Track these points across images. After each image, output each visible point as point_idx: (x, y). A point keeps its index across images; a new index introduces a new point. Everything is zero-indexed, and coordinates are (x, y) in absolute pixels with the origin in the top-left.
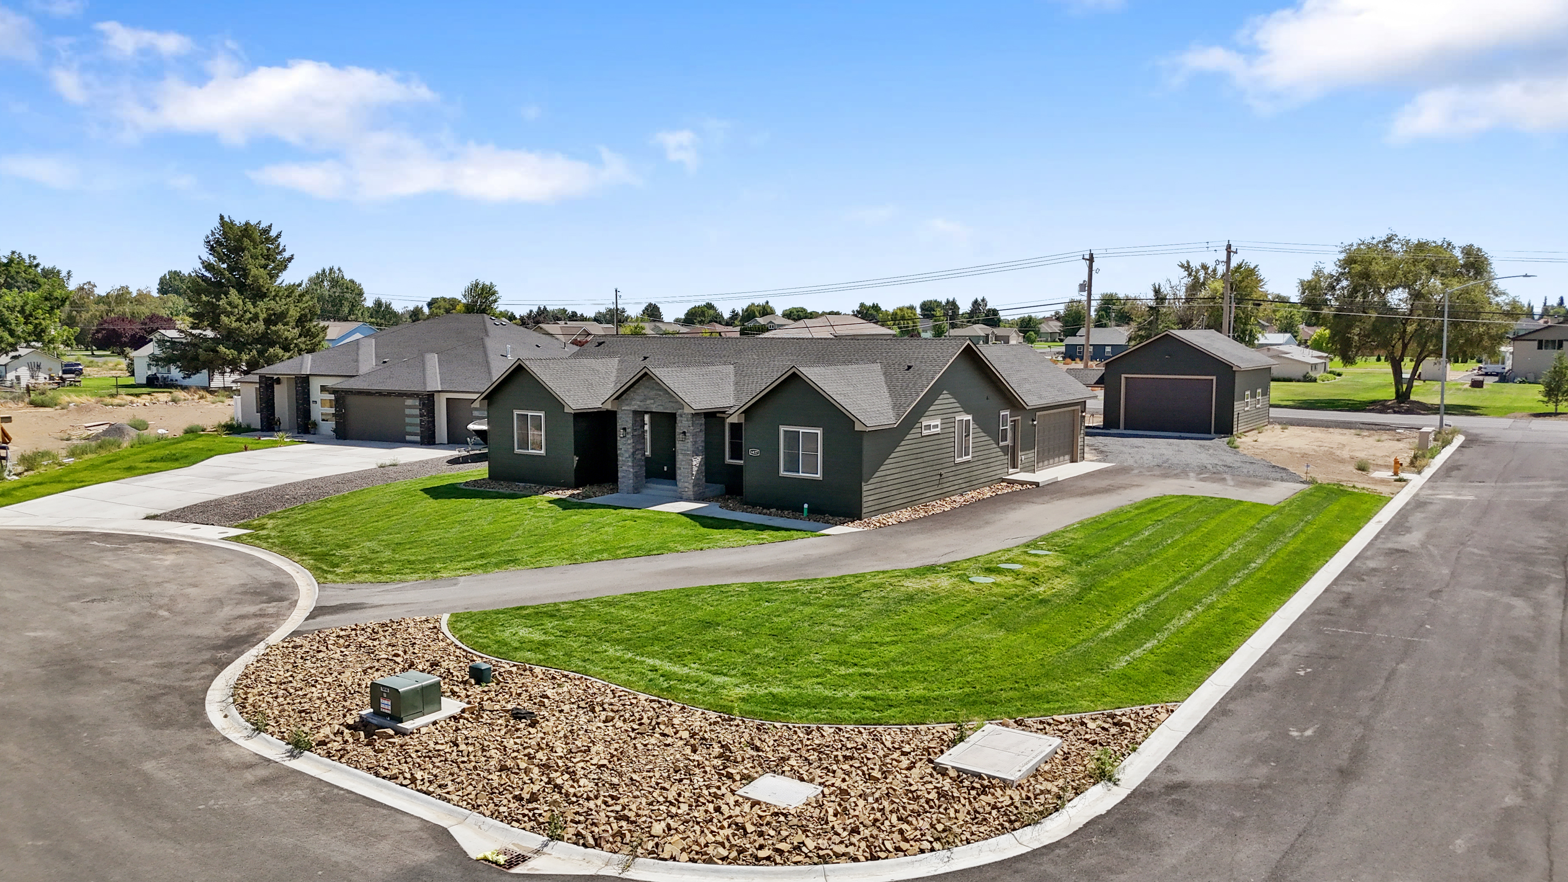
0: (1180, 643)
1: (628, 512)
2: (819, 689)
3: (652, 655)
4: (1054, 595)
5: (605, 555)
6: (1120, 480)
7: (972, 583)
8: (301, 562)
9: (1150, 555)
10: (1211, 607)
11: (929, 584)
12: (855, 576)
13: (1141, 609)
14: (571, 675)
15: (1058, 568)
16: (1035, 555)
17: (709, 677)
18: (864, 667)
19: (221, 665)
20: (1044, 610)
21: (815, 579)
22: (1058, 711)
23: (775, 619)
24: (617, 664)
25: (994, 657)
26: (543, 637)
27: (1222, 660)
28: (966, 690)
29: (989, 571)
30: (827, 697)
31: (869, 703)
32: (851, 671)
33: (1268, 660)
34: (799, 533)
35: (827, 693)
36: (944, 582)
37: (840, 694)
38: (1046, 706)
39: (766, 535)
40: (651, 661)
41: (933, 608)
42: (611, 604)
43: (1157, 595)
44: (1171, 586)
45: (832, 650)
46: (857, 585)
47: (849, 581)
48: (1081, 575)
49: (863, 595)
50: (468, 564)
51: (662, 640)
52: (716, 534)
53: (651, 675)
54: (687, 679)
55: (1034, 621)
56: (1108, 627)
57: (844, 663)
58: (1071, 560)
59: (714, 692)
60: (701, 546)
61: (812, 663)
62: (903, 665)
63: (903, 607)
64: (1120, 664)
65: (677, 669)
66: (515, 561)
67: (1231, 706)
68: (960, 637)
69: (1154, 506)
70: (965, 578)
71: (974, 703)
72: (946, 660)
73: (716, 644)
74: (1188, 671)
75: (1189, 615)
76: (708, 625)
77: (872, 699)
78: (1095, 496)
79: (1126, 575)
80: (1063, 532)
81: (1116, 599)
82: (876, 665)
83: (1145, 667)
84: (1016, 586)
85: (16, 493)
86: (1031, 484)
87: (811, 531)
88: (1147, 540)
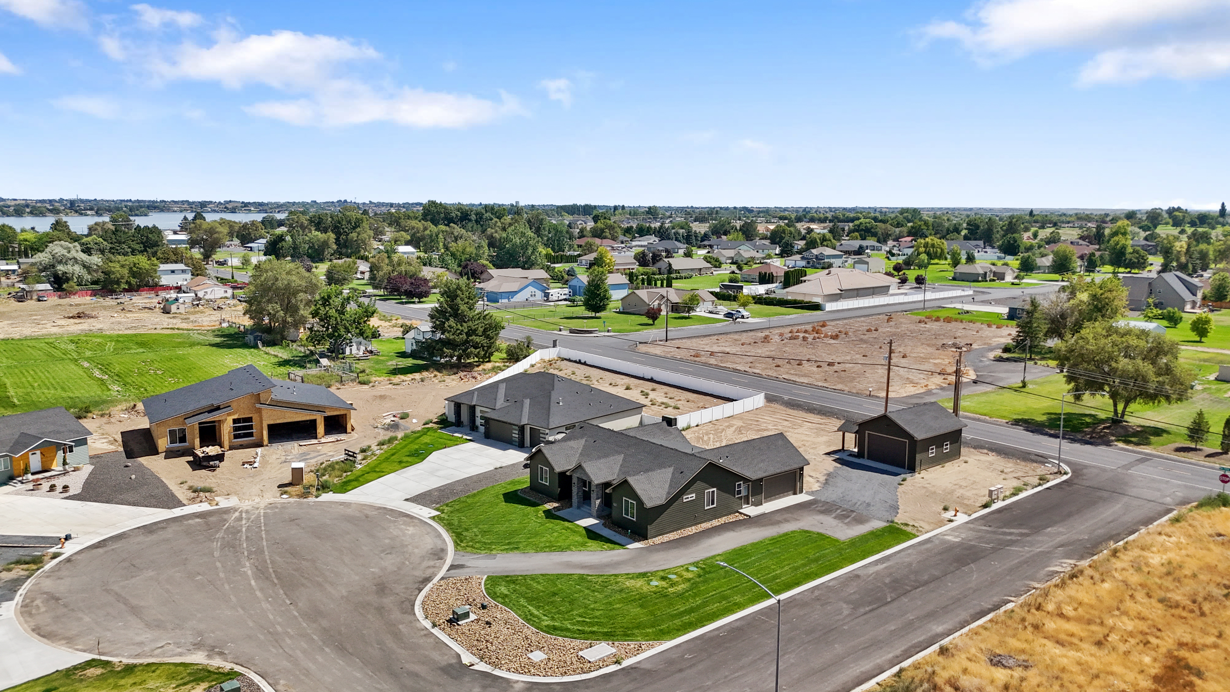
1: (567, 523)
2: (568, 624)
3: (533, 604)
6: (795, 515)
7: (650, 584)
8: (451, 536)
10: (730, 601)
11: (635, 583)
12: (616, 575)
13: (700, 601)
14: (508, 609)
15: (690, 578)
16: (689, 570)
17: (542, 616)
18: (587, 617)
19: (420, 590)
20: (663, 599)
21: (602, 575)
22: (628, 640)
23: (575, 594)
24: (521, 606)
25: (628, 618)
26: (508, 592)
27: (702, 626)
28: (609, 629)
29: (664, 578)
30: (569, 627)
31: (578, 631)
32: (582, 618)
33: (719, 628)
34: (619, 546)
36: (640, 583)
37: (572, 628)
38: (626, 638)
39: (606, 546)
40: (531, 607)
41: (624, 596)
43: (714, 595)
45: (582, 610)
48: (693, 583)
49: (609, 586)
50: (503, 547)
51: (539, 598)
53: (528, 612)
54: (537, 616)
55: (655, 604)
56: (678, 609)
57: (582, 615)
58: (699, 575)
59: (540, 621)
61: (573, 614)
62: (599, 618)
63: (616, 594)
64: (666, 625)
65: (536, 611)
66: (517, 548)
69: (781, 539)
70: (650, 581)
71: (606, 634)
72: (613, 617)
73: (553, 603)
74: (686, 629)
75: (716, 605)
76: (556, 594)
77: (581, 629)
78: (767, 528)
79: (714, 583)
80: (719, 555)
82: (590, 617)
83: (673, 626)
84: (663, 587)
85: (360, 479)
86: (747, 516)
87: (622, 545)
88: (748, 563)
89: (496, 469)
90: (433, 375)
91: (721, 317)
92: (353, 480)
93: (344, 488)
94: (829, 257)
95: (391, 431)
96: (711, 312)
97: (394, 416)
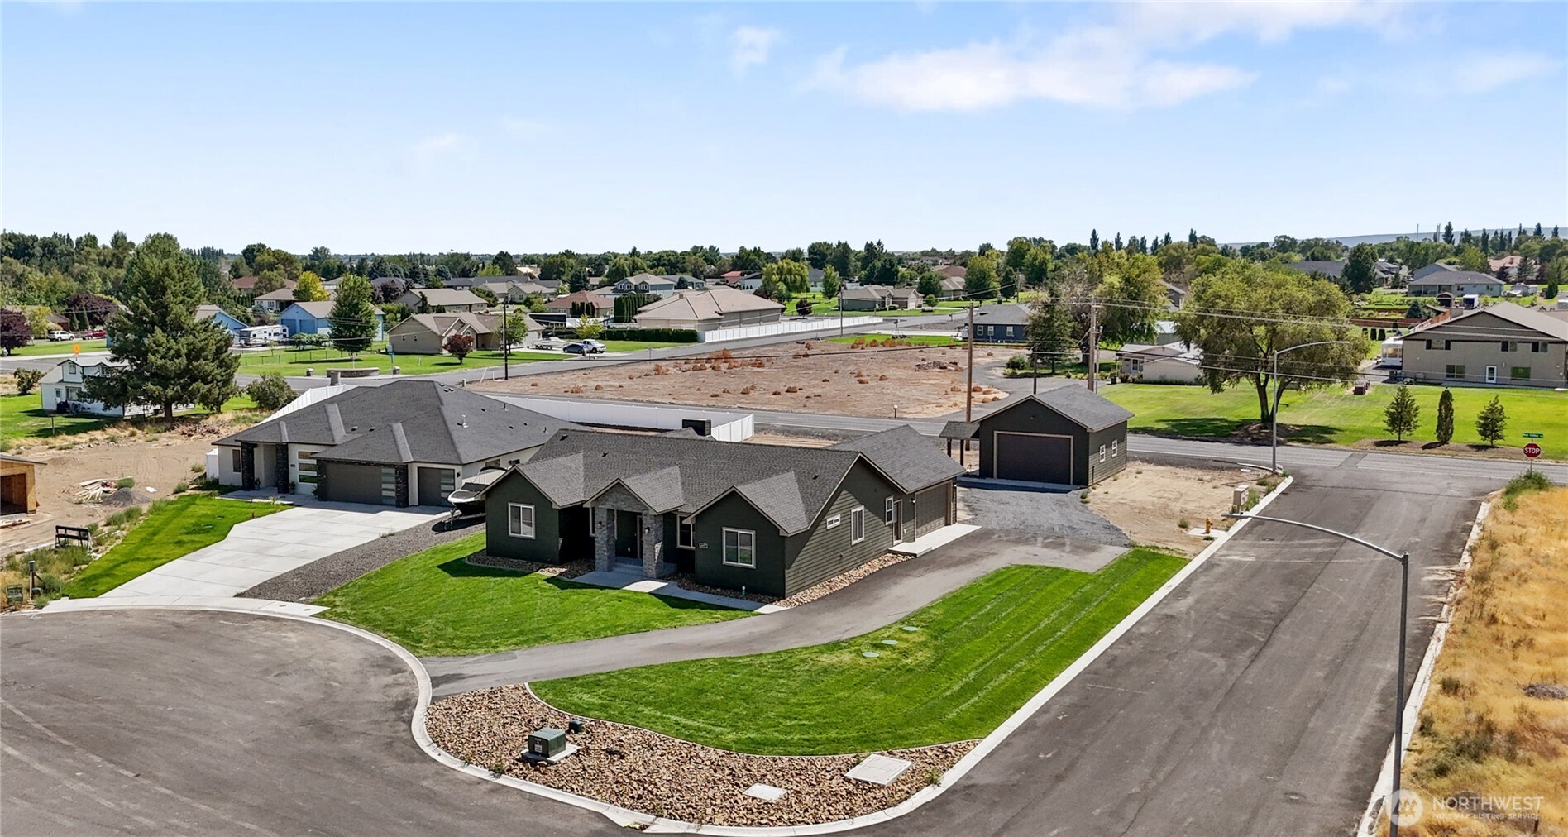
0: (992, 699)
1: (612, 592)
2: (777, 734)
3: (673, 713)
4: (917, 665)
5: (609, 633)
6: (981, 548)
7: (864, 657)
8: (389, 639)
9: (987, 628)
10: (1019, 670)
11: (837, 659)
12: (786, 651)
13: (972, 674)
14: (630, 727)
15: (922, 642)
16: (907, 632)
17: (710, 727)
18: (800, 720)
19: (407, 722)
20: (910, 676)
21: (761, 655)
22: (912, 745)
23: (742, 687)
24: (653, 719)
25: (877, 711)
26: (600, 701)
27: (1015, 710)
28: (861, 733)
29: (878, 646)
30: (782, 740)
31: (806, 743)
32: (793, 722)
33: (1044, 710)
34: (742, 612)
35: (781, 737)
36: (846, 657)
37: (789, 738)
38: (906, 742)
39: (719, 614)
40: (673, 718)
41: (839, 678)
42: (631, 675)
43: (984, 663)
44: (996, 655)
45: (781, 709)
46: (790, 660)
47: (785, 656)
48: (936, 648)
49: (795, 668)
50: (514, 640)
51: (675, 703)
52: (684, 614)
53: (677, 727)
54: (698, 729)
55: (903, 685)
56: (949, 688)
57: (789, 718)
58: (932, 636)
59: (717, 737)
60: (674, 624)
61: (769, 718)
62: (824, 718)
63: (821, 678)
64: (952, 715)
65: (690, 722)
66: (547, 638)
67: (1012, 740)
68: (857, 698)
69: (1000, 578)
70: (859, 653)
71: (865, 742)
72: (848, 714)
73: (709, 706)
74: (992, 717)
75: (1003, 677)
76: (701, 692)
77: (808, 740)
78: (958, 568)
79: (968, 646)
80: (929, 608)
81: (957, 667)
82: (807, 719)
83: (967, 716)
84: (892, 659)
85: (116, 572)
86: (910, 555)
87: (750, 611)
88: (988, 614)
89: (383, 537)
90: (127, 433)
91: (561, 352)
92: (102, 576)
93: (90, 586)
94: (655, 287)
95: (116, 505)
96: (538, 348)
97: (104, 485)
